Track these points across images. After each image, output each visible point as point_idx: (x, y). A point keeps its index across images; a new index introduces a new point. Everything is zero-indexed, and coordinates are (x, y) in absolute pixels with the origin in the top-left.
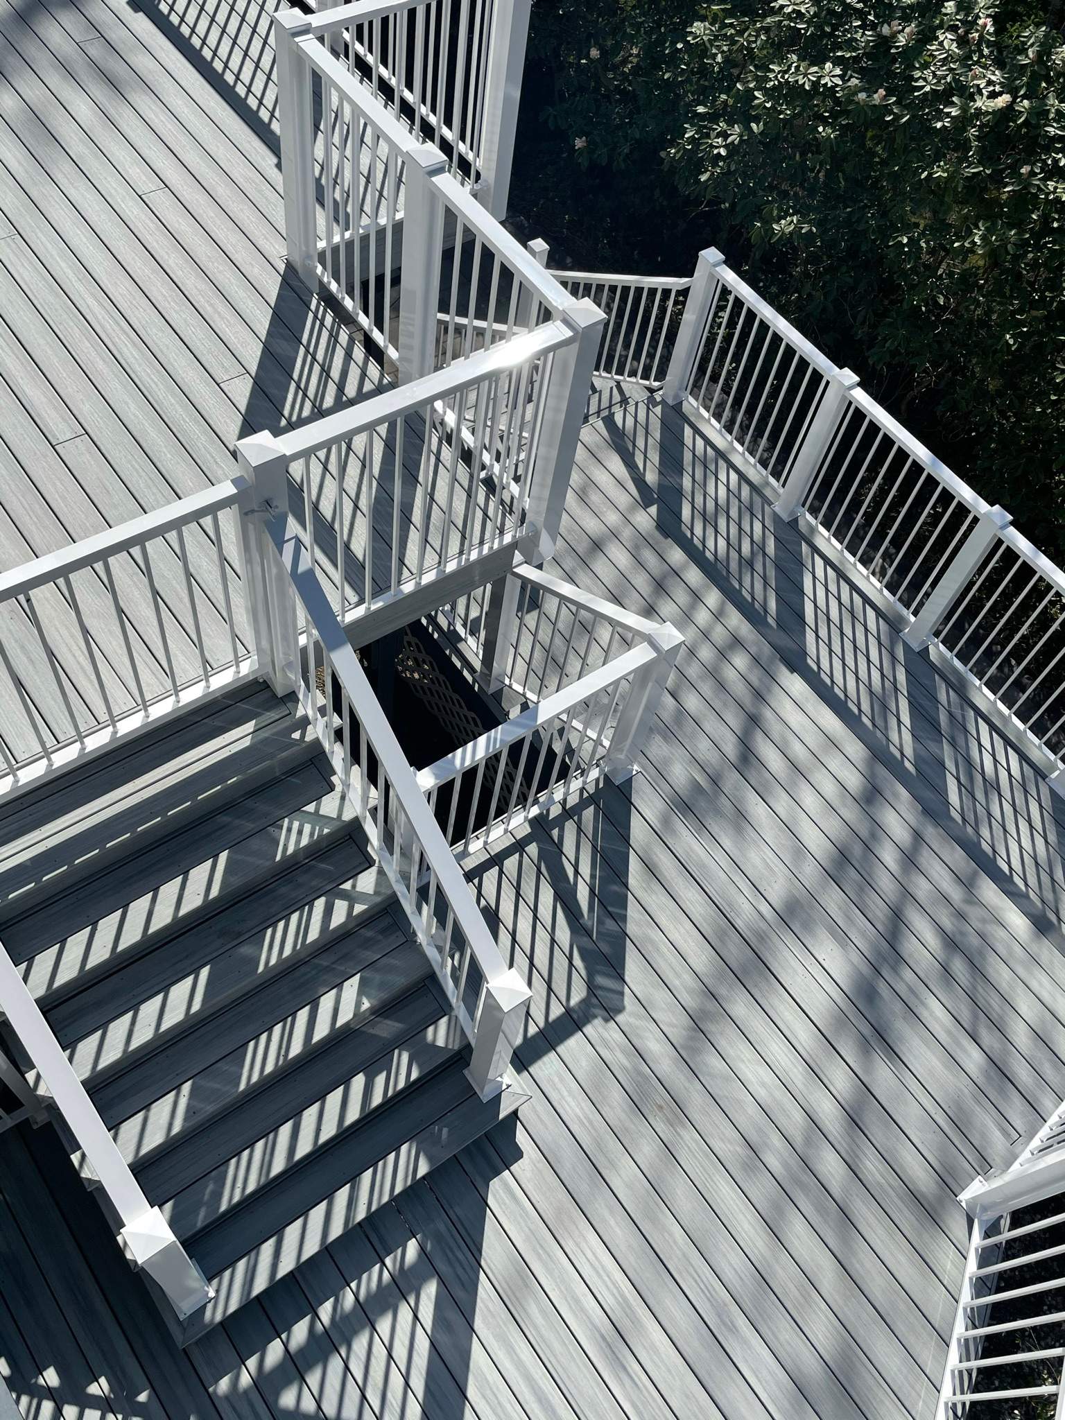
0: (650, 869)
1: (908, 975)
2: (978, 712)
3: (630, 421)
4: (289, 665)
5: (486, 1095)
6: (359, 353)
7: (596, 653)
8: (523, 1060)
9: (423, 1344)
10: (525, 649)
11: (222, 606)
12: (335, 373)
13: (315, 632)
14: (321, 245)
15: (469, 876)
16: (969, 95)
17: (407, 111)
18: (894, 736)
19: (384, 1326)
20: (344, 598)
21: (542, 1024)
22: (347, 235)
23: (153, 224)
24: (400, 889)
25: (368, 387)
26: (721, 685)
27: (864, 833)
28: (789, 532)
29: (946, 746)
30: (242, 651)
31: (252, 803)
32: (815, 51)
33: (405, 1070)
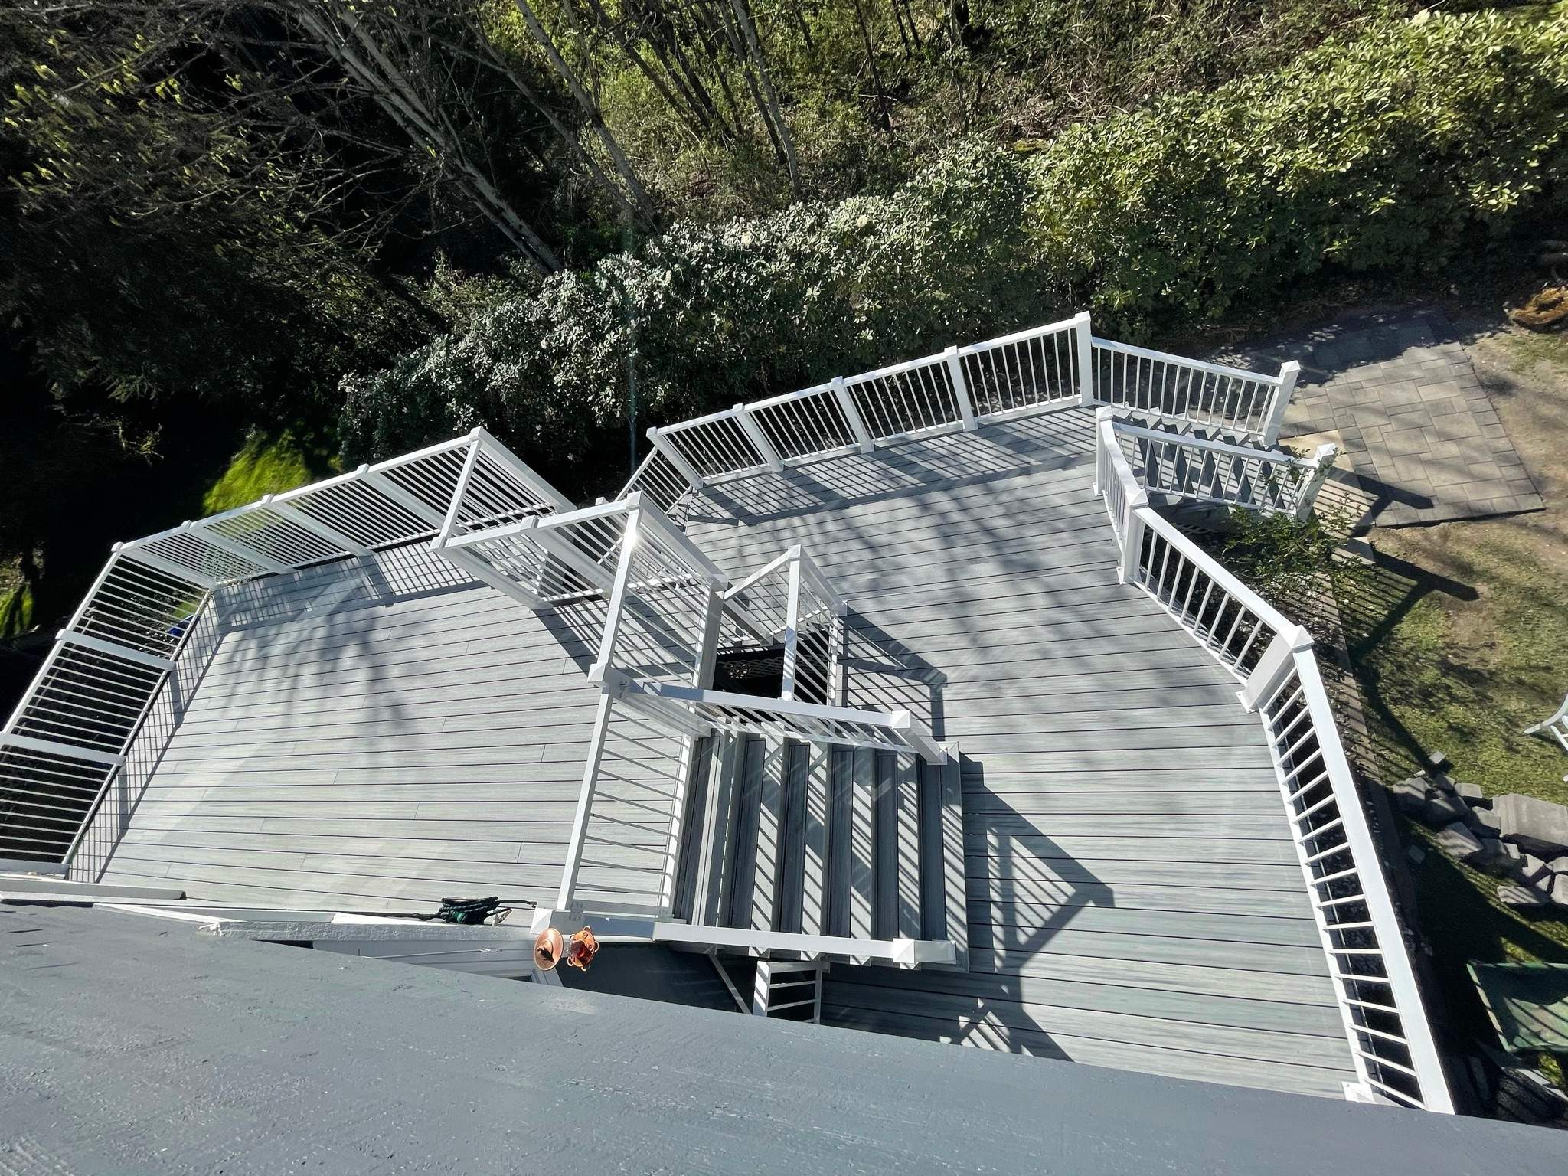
0: (897, 623)
1: (1014, 542)
2: (917, 441)
3: (697, 509)
4: (699, 723)
5: (944, 762)
6: (590, 605)
7: (783, 587)
8: (939, 736)
9: (1037, 863)
10: (763, 617)
11: (654, 735)
12: (591, 621)
13: (692, 702)
14: (536, 592)
15: (844, 705)
16: (656, 286)
17: (506, 520)
18: (905, 483)
19: (1017, 874)
20: (686, 680)
21: (930, 716)
22: (539, 578)
23: (480, 658)
24: (828, 740)
26: (837, 541)
27: (940, 521)
28: (788, 472)
29: (923, 464)
30: (679, 740)
31: (748, 779)
32: (598, 337)
33: (909, 790)
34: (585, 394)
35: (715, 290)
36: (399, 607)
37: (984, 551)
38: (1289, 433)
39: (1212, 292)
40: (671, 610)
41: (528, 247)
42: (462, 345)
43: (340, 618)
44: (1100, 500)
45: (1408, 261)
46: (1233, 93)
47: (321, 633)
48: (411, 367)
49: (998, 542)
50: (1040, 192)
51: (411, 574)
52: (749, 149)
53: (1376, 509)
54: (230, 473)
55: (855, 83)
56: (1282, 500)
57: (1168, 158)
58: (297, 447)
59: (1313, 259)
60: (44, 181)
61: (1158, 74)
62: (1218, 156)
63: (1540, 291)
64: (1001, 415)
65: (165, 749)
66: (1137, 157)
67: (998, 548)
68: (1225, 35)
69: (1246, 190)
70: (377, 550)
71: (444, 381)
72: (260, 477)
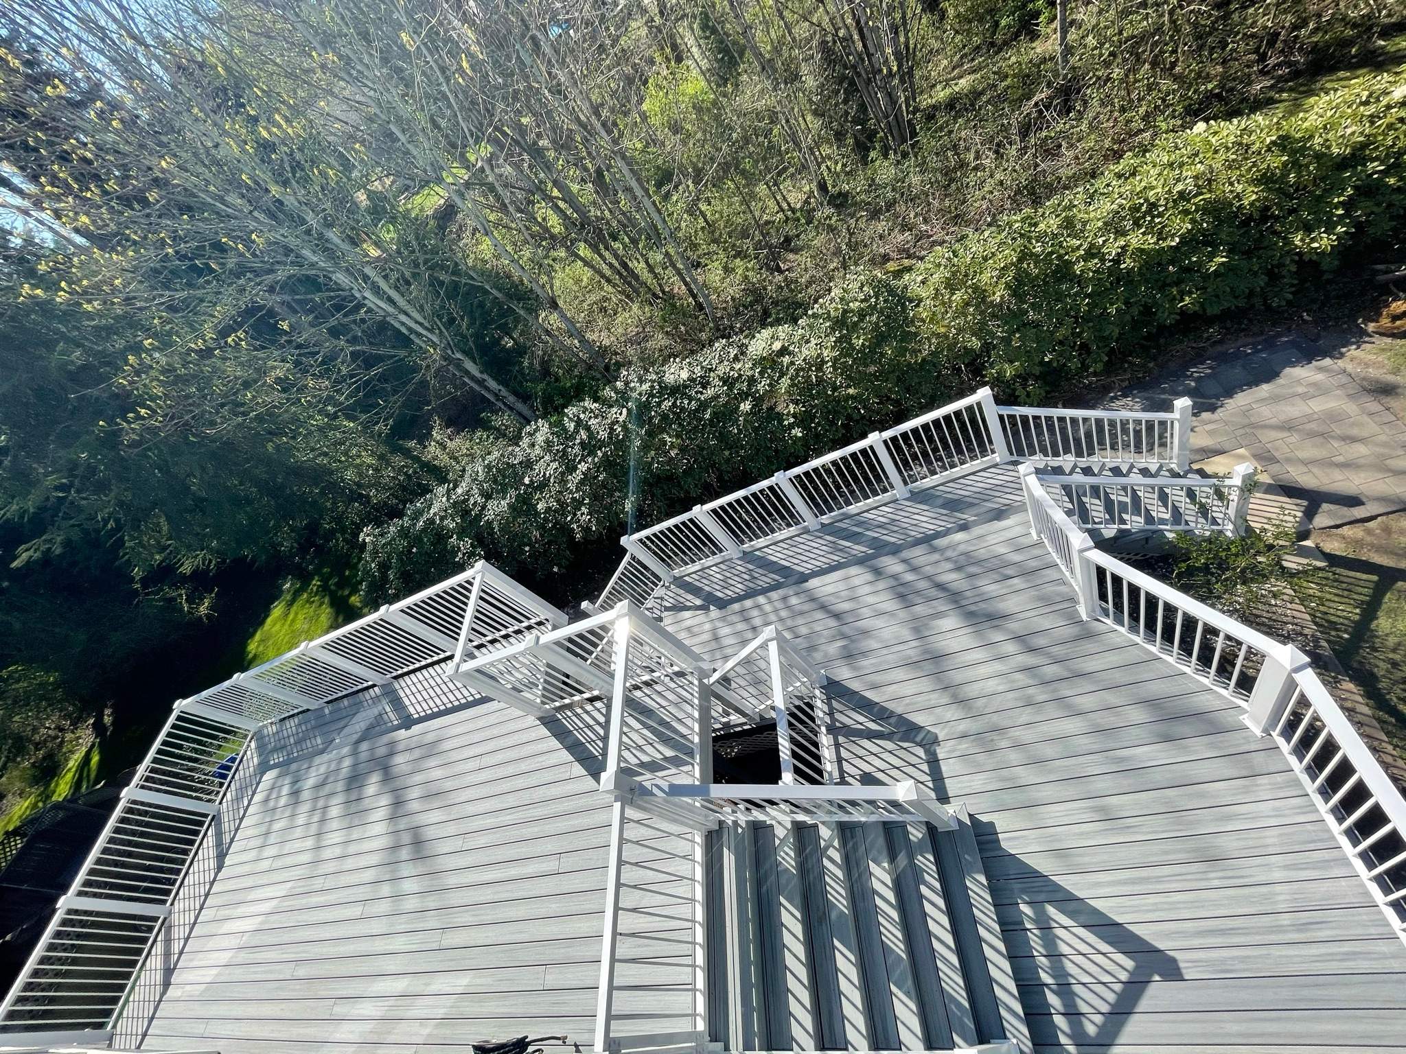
0: (874, 687)
1: (968, 594)
2: (858, 514)
3: (671, 600)
4: (706, 816)
5: (955, 827)
6: (589, 707)
8: (943, 798)
9: (1083, 932)
10: (746, 695)
12: (591, 722)
13: (698, 798)
14: (538, 701)
16: (616, 422)
17: (507, 638)
18: (854, 552)
20: (688, 774)
21: (929, 778)
22: (540, 687)
23: (493, 770)
24: (836, 818)
25: (604, 711)
26: (802, 613)
27: (894, 583)
28: (747, 556)
29: (868, 533)
30: (689, 837)
31: (762, 871)
32: (572, 469)
33: (926, 862)
34: (564, 515)
35: (664, 417)
36: (416, 729)
37: (942, 606)
38: (1198, 457)
39: (1089, 352)
40: (664, 703)
41: (505, 404)
42: (459, 491)
43: (364, 746)
44: (1040, 544)
45: (1258, 302)
46: (1059, 205)
47: (347, 762)
48: (418, 514)
49: (955, 597)
50: (920, 301)
51: (427, 697)
52: (674, 306)
53: (1310, 513)
54: (269, 621)
55: (748, 244)
56: (1214, 518)
57: (1020, 260)
58: (324, 590)
59: (1170, 313)
60: (143, 418)
61: (990, 201)
62: (1062, 251)
63: (1388, 306)
64: (929, 482)
65: (207, 895)
66: (995, 263)
67: (956, 602)
68: (1037, 165)
69: (1094, 272)
70: (396, 678)
71: (446, 522)
72: (293, 621)
